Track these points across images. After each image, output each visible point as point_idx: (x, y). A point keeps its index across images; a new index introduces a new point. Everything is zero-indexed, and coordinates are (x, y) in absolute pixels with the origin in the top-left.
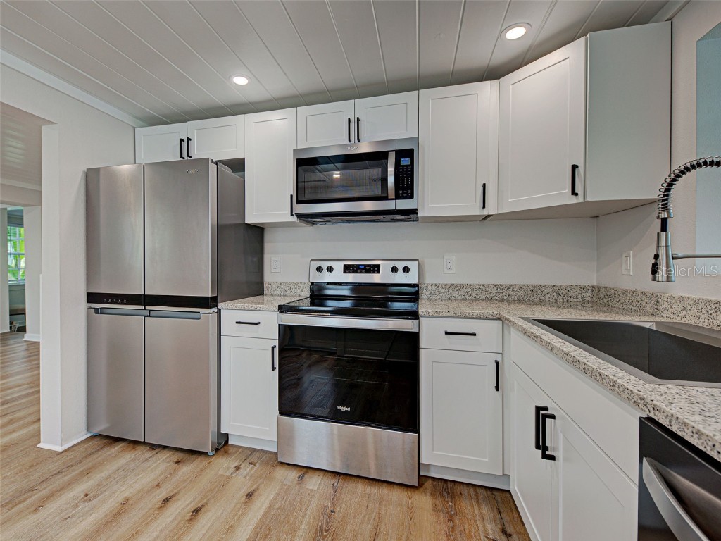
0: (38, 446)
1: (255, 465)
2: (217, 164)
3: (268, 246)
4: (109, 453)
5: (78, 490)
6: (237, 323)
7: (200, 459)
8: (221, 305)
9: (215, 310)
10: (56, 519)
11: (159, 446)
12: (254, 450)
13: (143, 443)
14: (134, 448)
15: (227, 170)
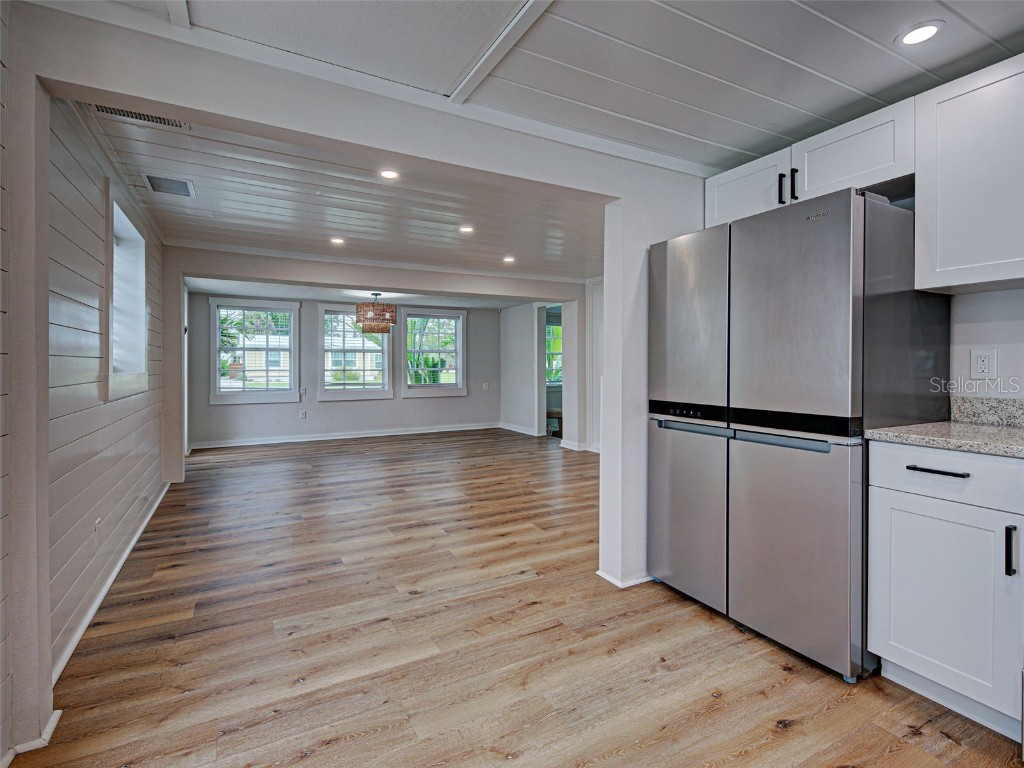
0: (597, 573)
1: (959, 744)
2: (863, 194)
3: (958, 329)
4: (679, 612)
5: (652, 648)
6: (908, 468)
7: (828, 680)
8: (868, 434)
9: (857, 440)
10: (633, 676)
11: (751, 631)
12: (949, 712)
13: (726, 617)
14: (712, 619)
15: (882, 201)
